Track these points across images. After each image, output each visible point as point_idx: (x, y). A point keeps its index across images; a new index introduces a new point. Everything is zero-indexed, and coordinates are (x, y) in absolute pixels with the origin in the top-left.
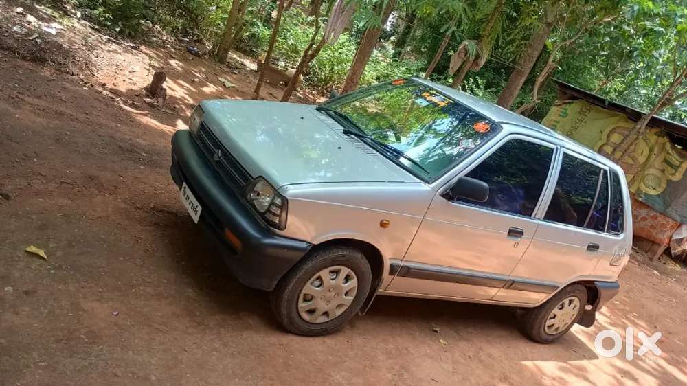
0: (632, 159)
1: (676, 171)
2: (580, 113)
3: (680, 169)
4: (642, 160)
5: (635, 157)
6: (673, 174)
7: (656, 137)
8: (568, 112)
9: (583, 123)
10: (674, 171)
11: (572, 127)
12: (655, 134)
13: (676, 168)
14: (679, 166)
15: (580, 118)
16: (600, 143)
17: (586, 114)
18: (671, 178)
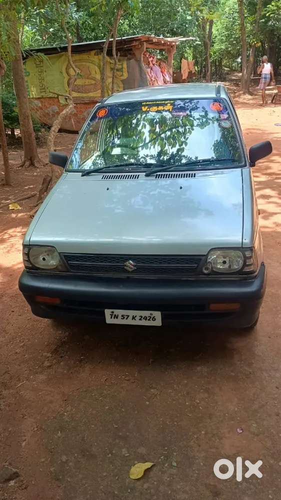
0: (92, 79)
1: (122, 72)
2: (37, 67)
3: (124, 70)
4: (98, 77)
5: (94, 77)
6: (122, 75)
7: (96, 57)
8: (27, 70)
9: (44, 73)
10: (121, 73)
11: (39, 80)
12: (95, 55)
13: (121, 70)
14: (122, 68)
15: (40, 70)
16: (66, 80)
17: (41, 65)
18: (122, 78)
